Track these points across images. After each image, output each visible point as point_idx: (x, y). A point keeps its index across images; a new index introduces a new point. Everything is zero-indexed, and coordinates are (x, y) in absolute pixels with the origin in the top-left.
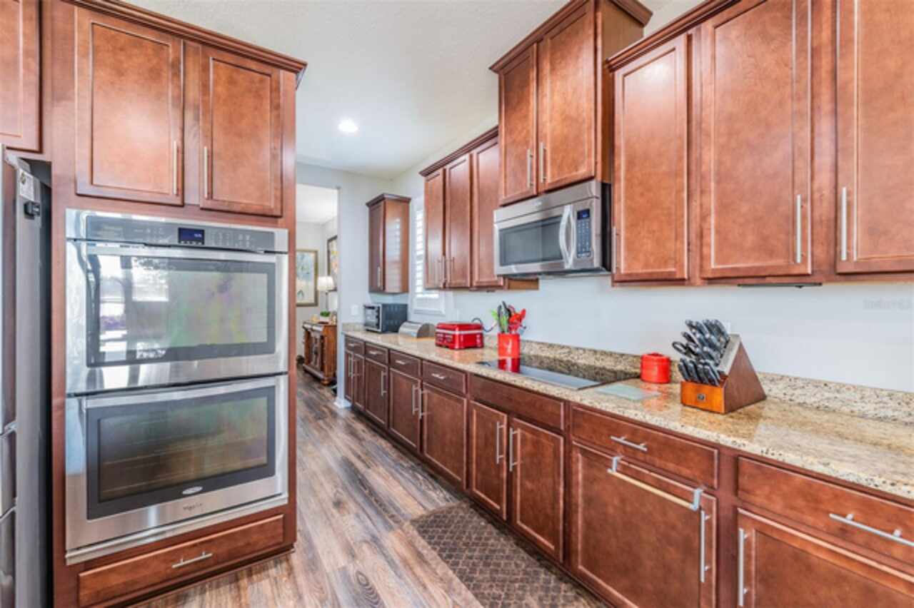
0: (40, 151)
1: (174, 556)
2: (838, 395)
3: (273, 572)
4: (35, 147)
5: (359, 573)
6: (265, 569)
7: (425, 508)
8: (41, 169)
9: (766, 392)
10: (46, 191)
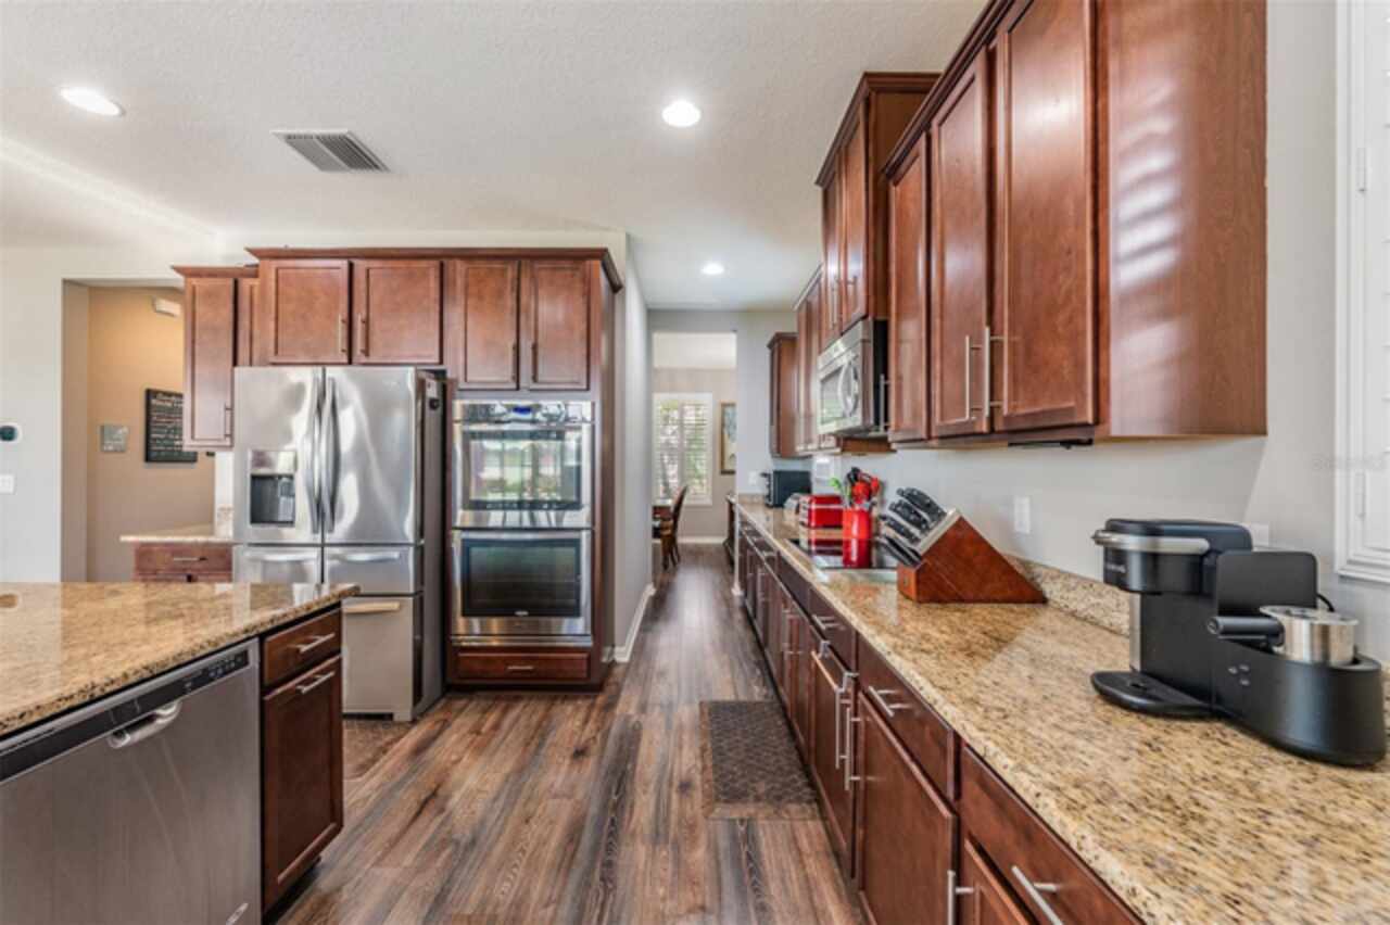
0: (441, 362)
1: (507, 661)
2: (1100, 601)
3: (579, 702)
4: (437, 360)
5: (638, 722)
6: (576, 698)
7: (736, 694)
8: (440, 375)
9: (1048, 596)
10: (444, 390)
